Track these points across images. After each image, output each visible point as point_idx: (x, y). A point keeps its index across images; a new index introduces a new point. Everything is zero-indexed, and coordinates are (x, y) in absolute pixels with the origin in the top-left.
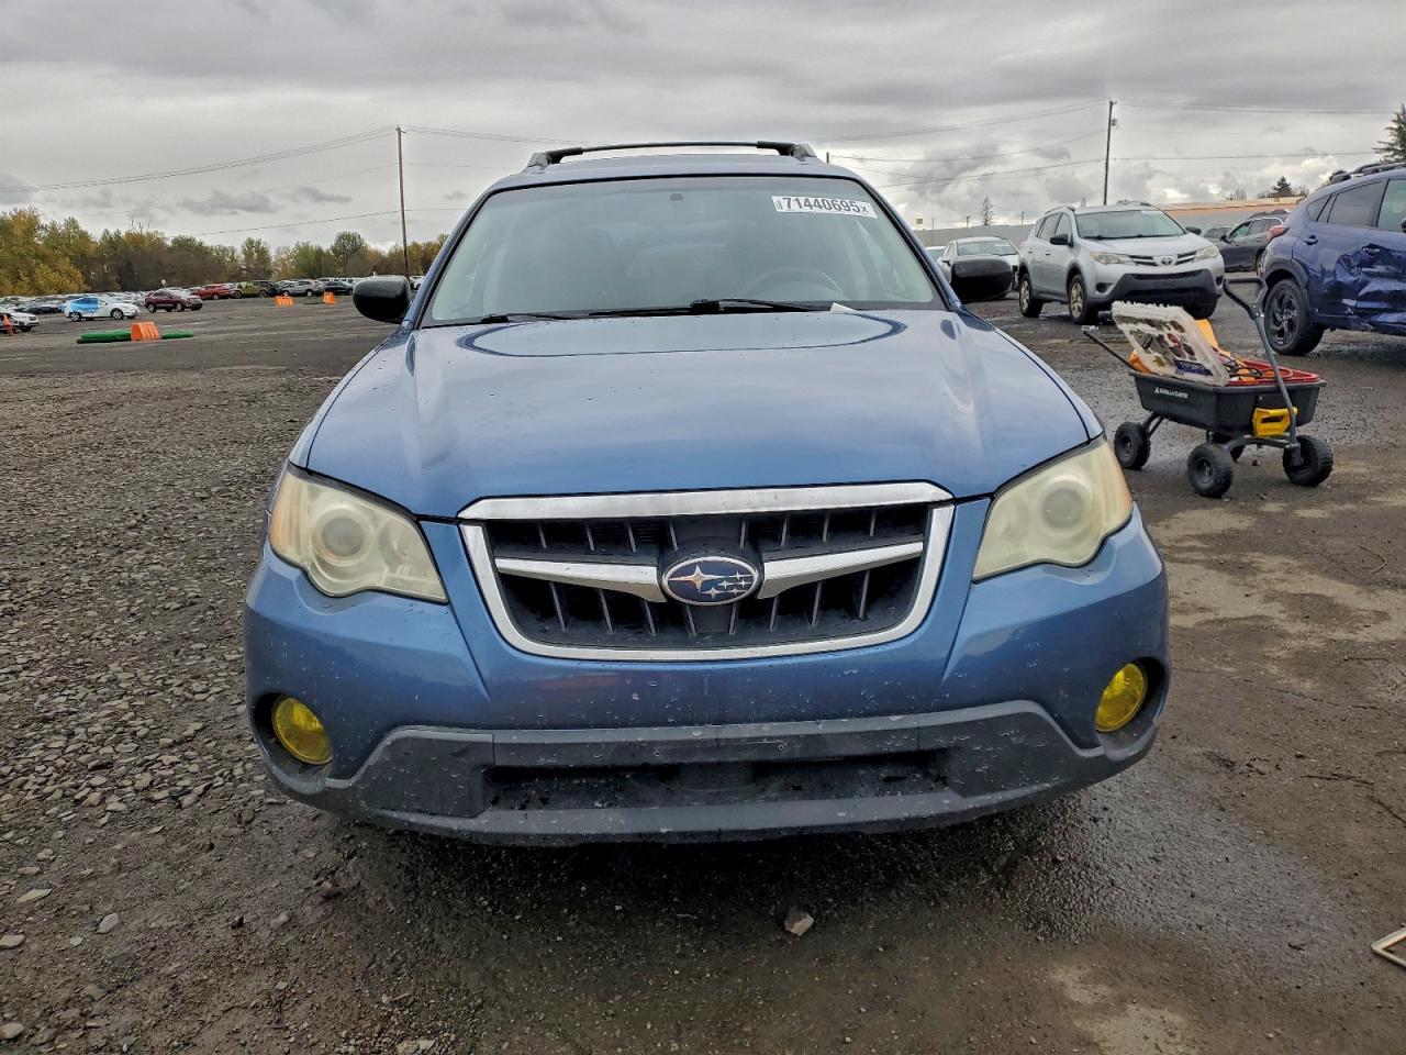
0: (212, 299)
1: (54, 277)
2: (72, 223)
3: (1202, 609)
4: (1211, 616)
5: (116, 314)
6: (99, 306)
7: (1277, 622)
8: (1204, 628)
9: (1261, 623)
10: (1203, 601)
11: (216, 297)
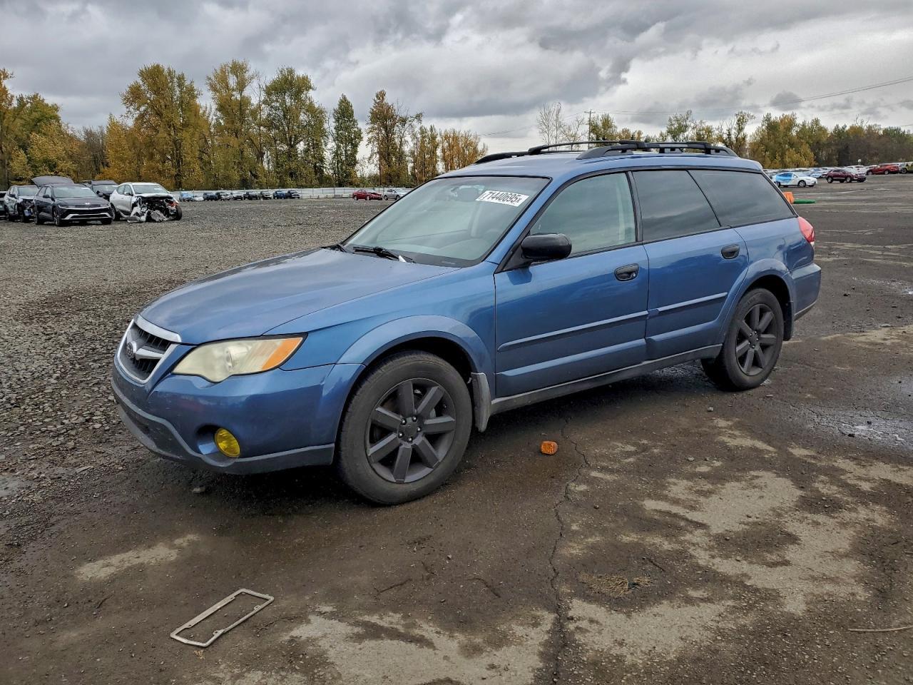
0: (884, 174)
1: (796, 157)
2: (816, 122)
5: (802, 184)
6: (792, 178)
11: (887, 172)
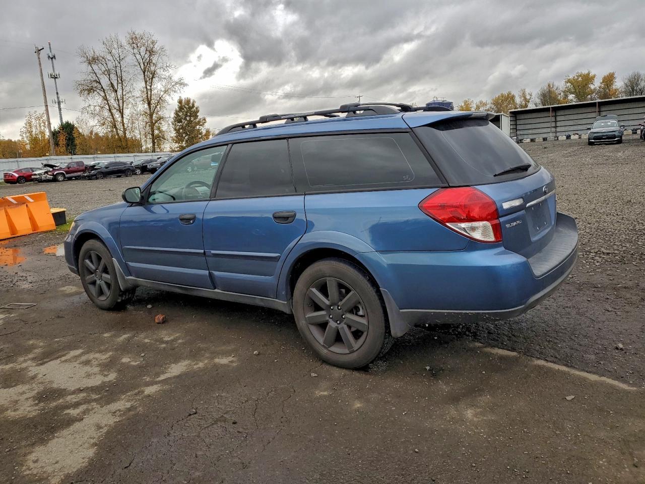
3: (66, 361)
4: (63, 359)
7: (34, 364)
8: (66, 352)
9: (41, 362)
10: (67, 365)
